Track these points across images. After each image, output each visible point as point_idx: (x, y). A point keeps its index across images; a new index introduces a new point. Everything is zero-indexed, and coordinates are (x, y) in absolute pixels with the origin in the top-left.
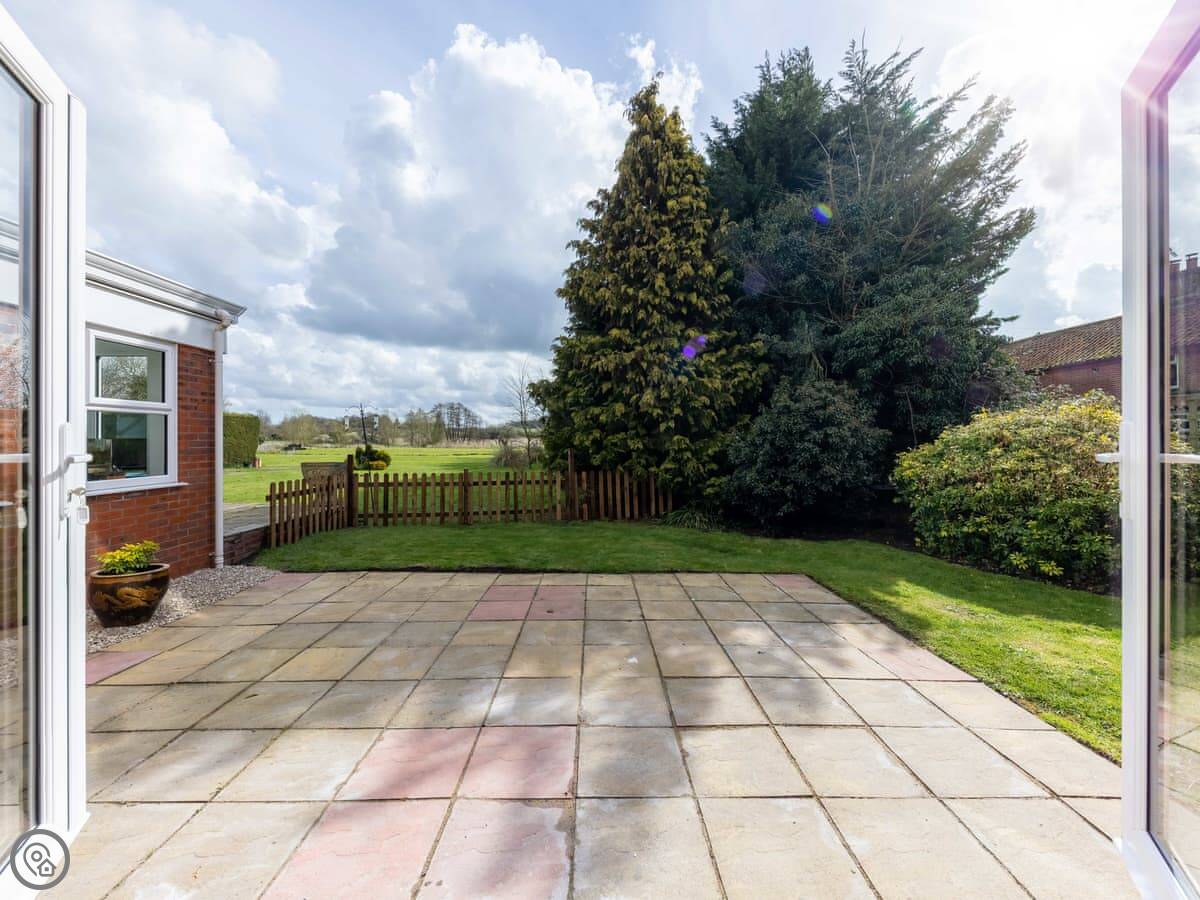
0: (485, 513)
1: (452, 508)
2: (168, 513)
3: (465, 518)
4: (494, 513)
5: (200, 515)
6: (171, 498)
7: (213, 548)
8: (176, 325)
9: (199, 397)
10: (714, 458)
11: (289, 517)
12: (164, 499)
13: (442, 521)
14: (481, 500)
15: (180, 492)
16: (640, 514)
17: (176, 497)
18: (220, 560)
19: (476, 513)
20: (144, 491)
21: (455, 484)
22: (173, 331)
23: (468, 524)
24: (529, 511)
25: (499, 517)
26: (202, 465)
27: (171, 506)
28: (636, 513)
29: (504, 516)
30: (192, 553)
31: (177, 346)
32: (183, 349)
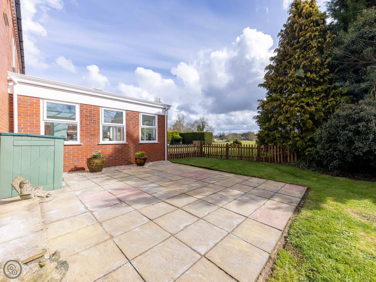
0: (232, 156)
1: (224, 154)
2: (155, 148)
3: (227, 157)
4: (235, 157)
5: (162, 149)
6: (156, 145)
7: (165, 157)
8: (160, 111)
9: (162, 125)
10: (309, 140)
11: (183, 152)
12: (155, 145)
13: (221, 158)
14: (231, 153)
15: (158, 144)
16: (283, 161)
17: (157, 145)
18: (166, 159)
19: (230, 156)
20: (151, 143)
21: (225, 147)
23: (228, 159)
24: (245, 157)
25: (236, 158)
26: (163, 139)
27: (156, 147)
28: (282, 161)
29: (238, 158)
30: (161, 157)
31: (157, 115)
32: (159, 115)
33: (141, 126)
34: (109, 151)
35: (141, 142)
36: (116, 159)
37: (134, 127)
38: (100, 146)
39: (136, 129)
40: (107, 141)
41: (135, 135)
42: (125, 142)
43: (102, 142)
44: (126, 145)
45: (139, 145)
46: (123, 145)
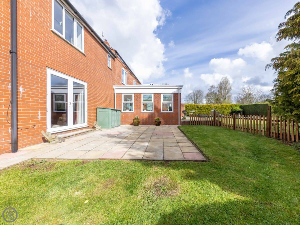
0: (239, 128)
4: (242, 128)
7: (178, 122)
8: (175, 91)
12: (171, 114)
13: (230, 128)
14: (238, 124)
17: (173, 114)
18: (179, 124)
19: (237, 127)
21: (232, 118)
22: (175, 92)
31: (173, 94)
32: (174, 94)
33: (162, 102)
34: (146, 116)
35: (162, 112)
36: (148, 121)
37: (158, 103)
38: (141, 113)
39: (159, 104)
40: (145, 111)
41: (159, 108)
42: (153, 112)
43: (142, 112)
44: (154, 113)
45: (161, 114)
46: (152, 113)
